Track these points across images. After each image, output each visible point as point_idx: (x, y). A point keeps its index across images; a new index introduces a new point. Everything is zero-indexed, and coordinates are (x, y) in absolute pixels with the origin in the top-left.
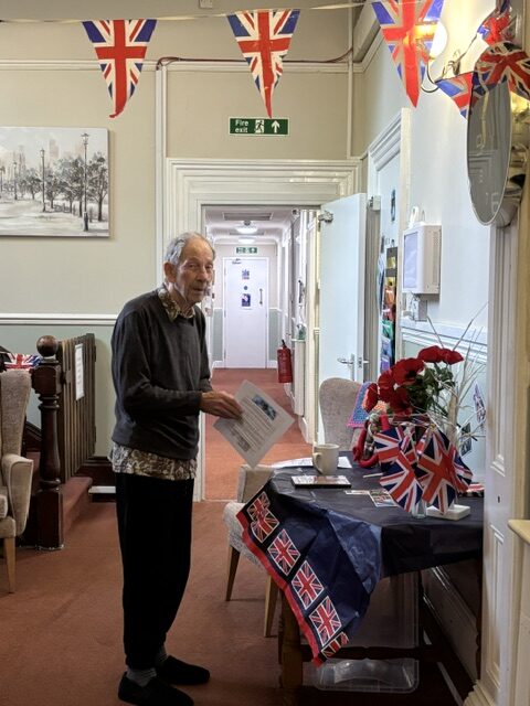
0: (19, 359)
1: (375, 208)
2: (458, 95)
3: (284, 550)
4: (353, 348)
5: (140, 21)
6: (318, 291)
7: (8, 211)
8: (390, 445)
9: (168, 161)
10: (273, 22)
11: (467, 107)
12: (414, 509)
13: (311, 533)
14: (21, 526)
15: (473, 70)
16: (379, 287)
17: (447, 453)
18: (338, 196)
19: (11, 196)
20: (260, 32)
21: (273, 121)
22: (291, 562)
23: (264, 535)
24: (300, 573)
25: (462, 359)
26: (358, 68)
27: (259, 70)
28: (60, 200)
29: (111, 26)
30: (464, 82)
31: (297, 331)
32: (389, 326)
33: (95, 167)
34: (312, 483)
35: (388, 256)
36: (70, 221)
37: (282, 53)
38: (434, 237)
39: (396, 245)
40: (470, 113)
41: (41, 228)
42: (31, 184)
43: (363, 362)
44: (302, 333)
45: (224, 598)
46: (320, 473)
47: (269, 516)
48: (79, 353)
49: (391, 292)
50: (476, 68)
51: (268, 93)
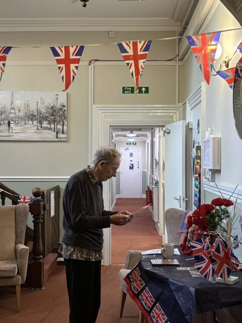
0: (25, 199)
1: (190, 127)
2: (228, 78)
3: (147, 298)
4: (180, 192)
5: (77, 47)
6: (164, 164)
7: (22, 130)
8: (199, 247)
9: (94, 106)
10: (140, 46)
11: (233, 84)
12: (210, 279)
13: (160, 290)
14: (23, 279)
15: (235, 66)
16: (192, 164)
17: (226, 251)
18: (173, 122)
19: (23, 123)
20: (133, 51)
21: (142, 87)
22: (151, 304)
23: (138, 290)
24: (155, 310)
25: (233, 204)
26: (181, 63)
27: (133, 69)
28: (45, 124)
29: (63, 49)
30: (231, 72)
31: (154, 182)
32: (197, 183)
33: (61, 109)
34: (161, 263)
35: (197, 150)
36: (50, 134)
37: (143, 60)
38: (218, 143)
39: (200, 145)
40: (234, 86)
41: (36, 137)
42: (32, 117)
43: (185, 199)
44: (157, 183)
45: (119, 316)
46: (164, 258)
47: (140, 280)
48: (52, 195)
49: (198, 167)
50: (237, 66)
51: (137, 79)
